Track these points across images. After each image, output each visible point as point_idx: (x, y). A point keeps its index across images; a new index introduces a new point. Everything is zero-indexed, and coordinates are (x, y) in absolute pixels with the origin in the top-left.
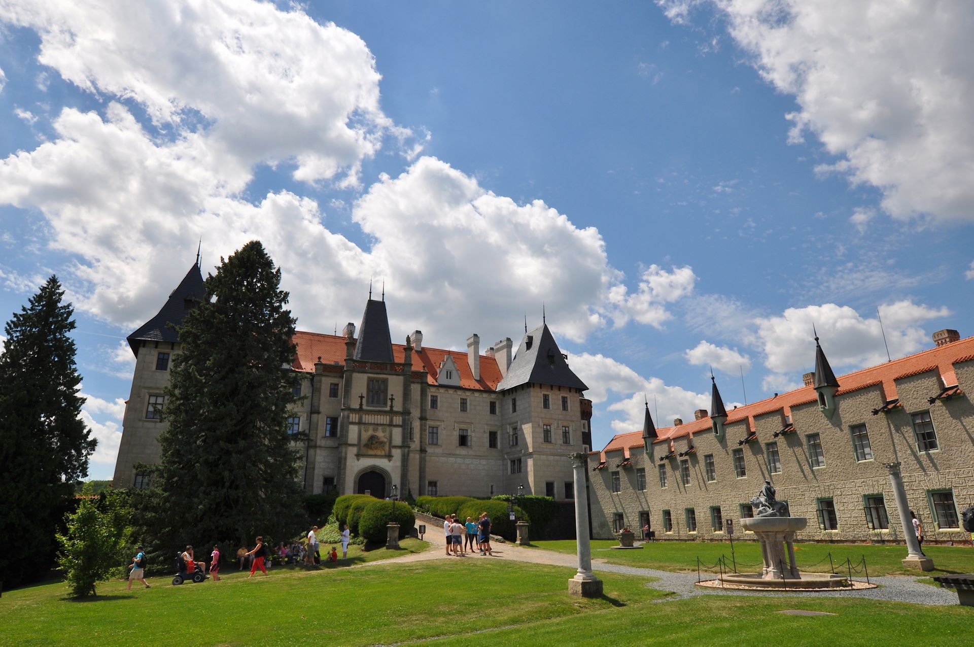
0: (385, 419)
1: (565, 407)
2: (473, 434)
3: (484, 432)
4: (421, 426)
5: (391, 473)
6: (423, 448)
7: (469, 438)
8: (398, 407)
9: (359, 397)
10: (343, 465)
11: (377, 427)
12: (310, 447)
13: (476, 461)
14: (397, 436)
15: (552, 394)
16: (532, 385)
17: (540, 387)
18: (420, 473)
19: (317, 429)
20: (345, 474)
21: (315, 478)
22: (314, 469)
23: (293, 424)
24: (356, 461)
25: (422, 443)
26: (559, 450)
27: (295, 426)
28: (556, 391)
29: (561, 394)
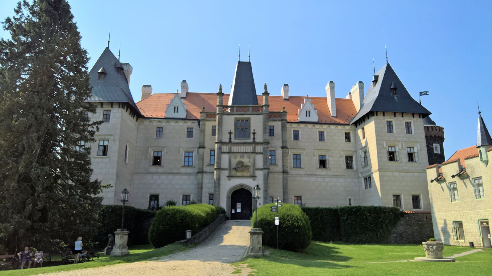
0: (250, 149)
1: (409, 131)
2: (331, 159)
3: (341, 156)
4: (283, 153)
6: (285, 170)
7: (328, 162)
8: (259, 139)
9: (229, 133)
10: (217, 184)
11: (243, 155)
12: (198, 172)
13: (335, 180)
14: (260, 161)
15: (395, 120)
16: (375, 114)
17: (382, 114)
18: (284, 189)
19: (203, 159)
20: (219, 191)
21: (203, 195)
22: (202, 188)
23: (189, 157)
24: (228, 181)
25: (284, 167)
26: (404, 168)
27: (190, 159)
28: (399, 117)
29: (404, 119)
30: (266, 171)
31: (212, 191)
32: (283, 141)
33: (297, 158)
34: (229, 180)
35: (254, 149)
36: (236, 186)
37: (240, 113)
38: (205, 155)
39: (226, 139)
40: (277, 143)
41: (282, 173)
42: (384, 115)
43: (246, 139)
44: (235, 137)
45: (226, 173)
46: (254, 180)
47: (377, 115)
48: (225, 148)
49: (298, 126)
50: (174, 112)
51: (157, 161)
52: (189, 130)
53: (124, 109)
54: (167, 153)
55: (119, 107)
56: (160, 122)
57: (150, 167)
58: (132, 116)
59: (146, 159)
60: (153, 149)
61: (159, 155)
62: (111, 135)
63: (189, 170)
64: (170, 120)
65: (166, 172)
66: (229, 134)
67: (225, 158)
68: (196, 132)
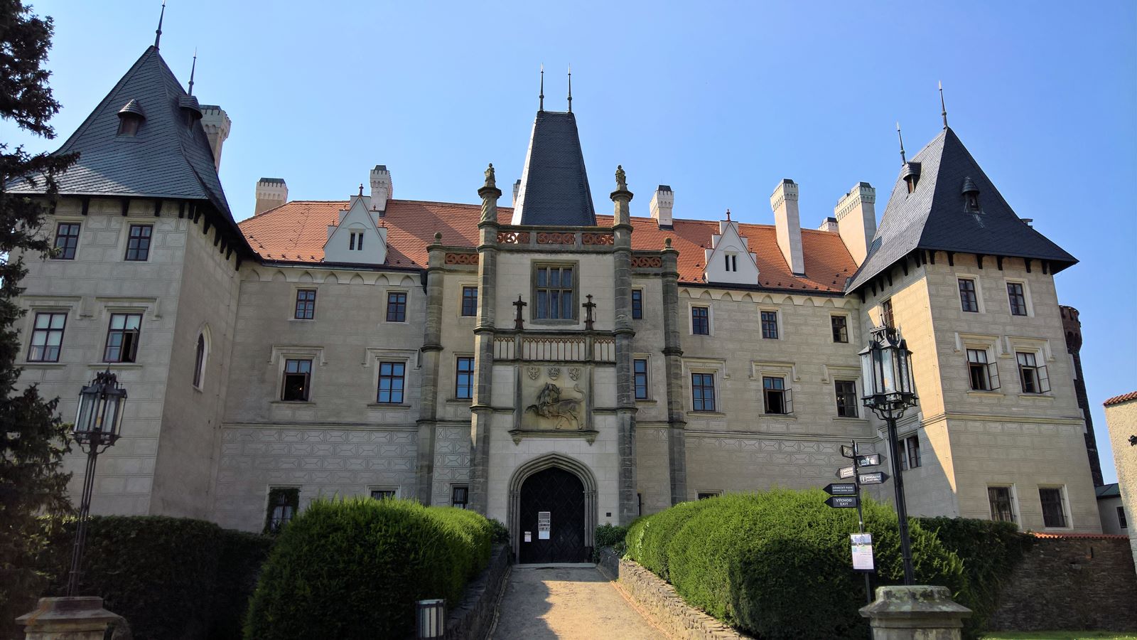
0: (576, 350)
1: (1018, 307)
2: (797, 388)
3: (824, 381)
4: (668, 367)
5: (593, 469)
6: (676, 417)
7: (788, 397)
8: (605, 321)
9: (515, 304)
10: (481, 453)
11: (557, 367)
12: (421, 422)
13: (810, 447)
14: (606, 386)
15: (981, 276)
16: (928, 259)
17: (947, 260)
18: (673, 471)
19: (435, 384)
20: (485, 475)
21: (435, 489)
22: (430, 469)
23: (392, 377)
24: (512, 444)
25: (674, 406)
26: (1014, 409)
27: (397, 383)
28: (991, 270)
29: (1004, 276)
30: (628, 415)
31: (463, 477)
32: (669, 333)
33: (704, 384)
34: (517, 442)
35: (591, 351)
36: (537, 461)
37: (547, 247)
38: (442, 371)
39: (506, 321)
40: (651, 339)
41: (667, 425)
42: (951, 264)
43: (565, 323)
44: (535, 317)
45: (508, 420)
46: (591, 442)
47: (933, 263)
48: (505, 348)
49: (707, 296)
50: (352, 248)
51: (296, 388)
52: (393, 300)
53: (196, 222)
54: (325, 364)
55: (181, 216)
56: (307, 273)
57: (275, 405)
58: (222, 252)
59: (262, 381)
60: (285, 351)
61: (304, 369)
62: (153, 299)
63: (392, 416)
64: (337, 271)
65: (322, 421)
66: (516, 307)
67: (505, 376)
68: (414, 305)
